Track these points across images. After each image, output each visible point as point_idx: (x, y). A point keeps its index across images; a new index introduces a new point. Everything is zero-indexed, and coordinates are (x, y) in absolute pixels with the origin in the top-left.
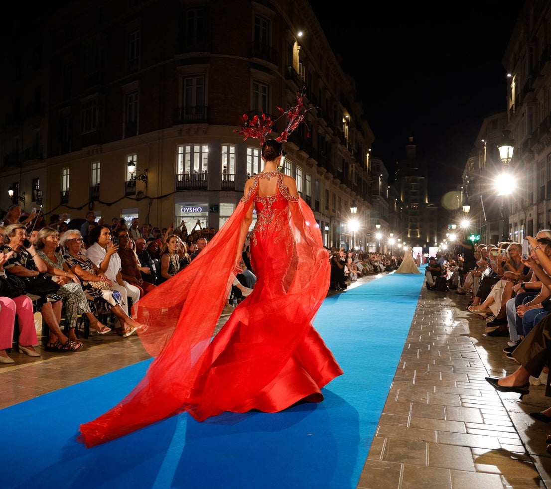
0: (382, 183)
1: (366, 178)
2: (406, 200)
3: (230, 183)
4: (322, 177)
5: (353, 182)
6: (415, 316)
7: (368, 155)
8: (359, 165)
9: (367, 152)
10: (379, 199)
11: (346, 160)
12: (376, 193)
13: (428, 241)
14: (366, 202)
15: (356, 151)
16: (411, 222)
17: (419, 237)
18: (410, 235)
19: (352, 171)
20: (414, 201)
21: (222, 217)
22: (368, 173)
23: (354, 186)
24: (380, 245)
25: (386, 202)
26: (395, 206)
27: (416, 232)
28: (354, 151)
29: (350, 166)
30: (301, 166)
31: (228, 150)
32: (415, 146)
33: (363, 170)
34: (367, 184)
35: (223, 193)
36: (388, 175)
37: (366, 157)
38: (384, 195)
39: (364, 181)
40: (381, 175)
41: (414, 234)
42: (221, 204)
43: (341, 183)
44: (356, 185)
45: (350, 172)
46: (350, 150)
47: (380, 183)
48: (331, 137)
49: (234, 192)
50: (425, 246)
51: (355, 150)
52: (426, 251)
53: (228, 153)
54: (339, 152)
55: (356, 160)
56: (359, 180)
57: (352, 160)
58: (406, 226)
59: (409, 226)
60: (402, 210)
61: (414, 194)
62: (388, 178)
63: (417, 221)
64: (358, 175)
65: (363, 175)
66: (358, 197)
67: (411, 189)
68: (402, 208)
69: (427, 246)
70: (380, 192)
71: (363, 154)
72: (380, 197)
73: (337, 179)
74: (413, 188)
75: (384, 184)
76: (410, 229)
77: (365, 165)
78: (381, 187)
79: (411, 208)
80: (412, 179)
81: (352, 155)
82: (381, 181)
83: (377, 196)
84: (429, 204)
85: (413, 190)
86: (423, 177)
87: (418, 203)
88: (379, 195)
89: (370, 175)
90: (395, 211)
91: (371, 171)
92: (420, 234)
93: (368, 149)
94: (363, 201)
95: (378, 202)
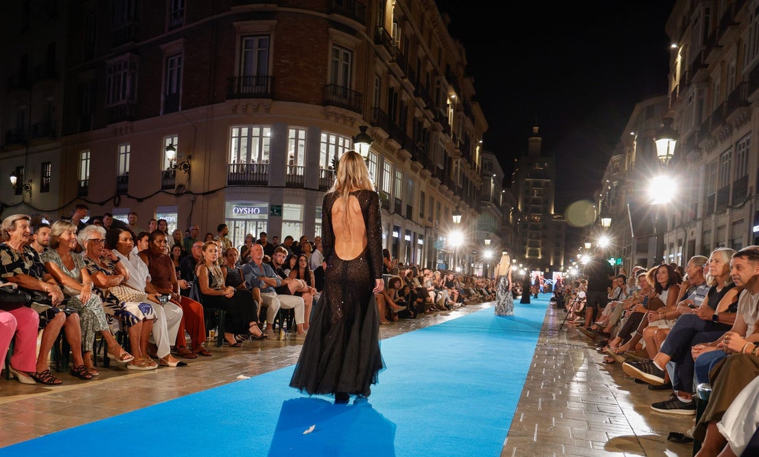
0: (495, 186)
1: (474, 178)
2: (525, 209)
3: (297, 178)
4: (418, 175)
5: (457, 184)
6: (534, 357)
7: (478, 148)
8: (466, 161)
9: (476, 143)
10: (490, 206)
11: (449, 154)
12: (487, 198)
13: (552, 264)
14: (473, 210)
15: (463, 143)
16: (531, 238)
17: (540, 258)
18: (529, 255)
19: (457, 168)
20: (536, 211)
21: (286, 221)
22: (478, 173)
23: (458, 188)
24: (488, 266)
25: (499, 211)
26: (511, 217)
27: (537, 251)
28: (460, 142)
29: (454, 162)
30: (390, 159)
31: (297, 135)
32: (539, 138)
33: (471, 168)
34: (475, 187)
35: (287, 191)
36: (503, 176)
37: (476, 151)
38: (496, 201)
39: (471, 183)
40: (495, 175)
41: (533, 254)
42: (285, 205)
43: (441, 184)
44: (461, 187)
45: (454, 170)
46: (455, 140)
47: (492, 185)
48: (430, 122)
49: (302, 190)
50: (547, 270)
52: (548, 276)
53: (297, 139)
54: (440, 143)
55: (462, 154)
56: (465, 179)
57: (457, 154)
58: (525, 244)
59: (528, 243)
60: (519, 222)
61: (536, 202)
62: (503, 179)
63: (538, 238)
64: (464, 174)
65: (471, 174)
66: (463, 202)
67: (533, 195)
68: (519, 220)
69: (550, 270)
70: (491, 198)
71: (472, 147)
72: (491, 204)
73: (436, 178)
74: (536, 194)
75: (498, 188)
76: (529, 248)
77: (473, 162)
78: (493, 192)
79: (532, 221)
80: (534, 183)
81: (457, 147)
82: (493, 183)
83: (488, 203)
84: (555, 215)
85: (535, 196)
86: (550, 180)
87: (541, 214)
88: (490, 202)
89: (479, 175)
90: (510, 223)
91: (481, 169)
92: (541, 254)
93: (478, 141)
94: (469, 209)
95: (489, 211)
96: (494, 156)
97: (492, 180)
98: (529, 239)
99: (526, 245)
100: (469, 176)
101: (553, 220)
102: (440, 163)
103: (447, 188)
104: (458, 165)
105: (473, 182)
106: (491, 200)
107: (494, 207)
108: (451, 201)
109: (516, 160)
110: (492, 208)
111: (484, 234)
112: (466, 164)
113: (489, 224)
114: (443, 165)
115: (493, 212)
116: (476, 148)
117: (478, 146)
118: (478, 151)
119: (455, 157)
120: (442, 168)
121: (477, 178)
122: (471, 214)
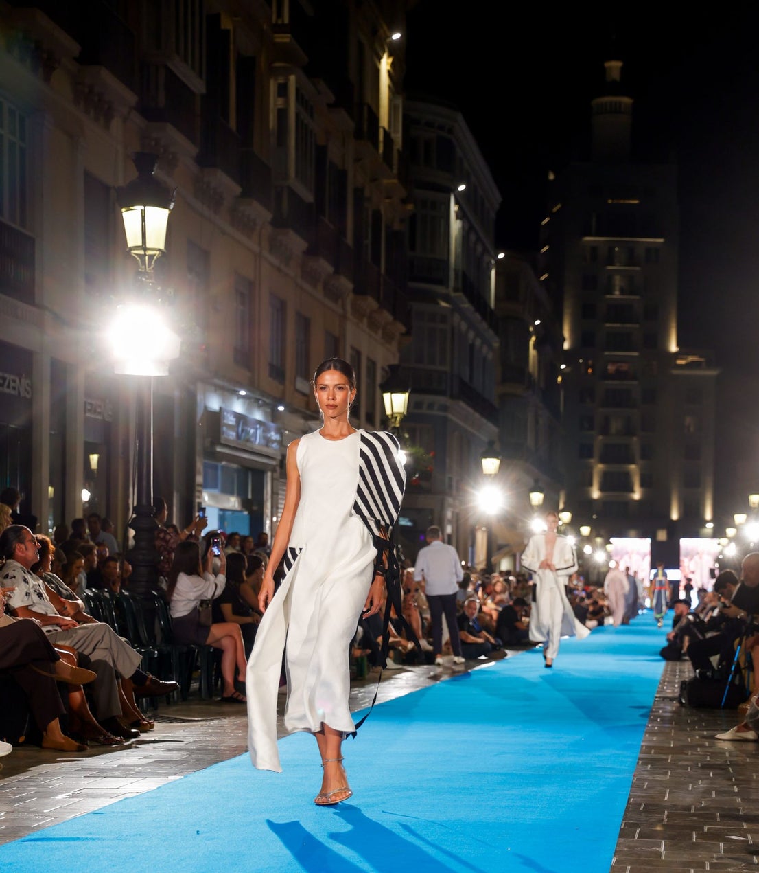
0: (465, 231)
1: (374, 180)
2: (584, 339)
5: (285, 176)
7: (385, 64)
8: (331, 98)
9: (378, 45)
12: (435, 270)
13: (675, 516)
14: (371, 303)
15: (310, 12)
16: (605, 431)
17: (637, 496)
18: (602, 489)
19: (282, 114)
20: (621, 341)
23: (292, 193)
25: (484, 325)
26: (532, 352)
27: (627, 476)
29: (273, 87)
33: (358, 135)
34: (377, 216)
36: (495, 198)
37: (376, 69)
38: (473, 288)
39: (358, 192)
40: (462, 188)
41: (616, 483)
47: (455, 226)
50: (662, 535)
52: (665, 556)
55: (306, 61)
58: (586, 452)
59: (597, 450)
60: (561, 372)
61: (620, 312)
63: (629, 431)
64: (321, 152)
65: (357, 160)
66: (325, 266)
67: (610, 292)
68: (563, 367)
69: (670, 535)
70: (452, 274)
71: (361, 46)
72: (453, 294)
73: (169, 127)
74: (617, 288)
75: (478, 239)
76: (600, 466)
77: (366, 108)
78: (460, 250)
79: (606, 376)
80: (611, 249)
81: (280, 22)
82: (457, 218)
83: (440, 289)
84: (680, 356)
85: (617, 294)
86: (661, 240)
87: (636, 354)
88: (447, 287)
89: (395, 171)
90: (530, 375)
91: (401, 149)
92: (642, 485)
93: (385, 28)
94: (351, 296)
95: (444, 319)
96: (460, 117)
97: (454, 208)
98: (600, 437)
99: (591, 456)
100: (350, 167)
101: (675, 372)
102: (186, 60)
103: (238, 190)
104: (287, 102)
105: (367, 193)
106: (452, 283)
107: (462, 306)
108: (265, 253)
109: (551, 177)
110: (456, 308)
111: (431, 406)
112: (329, 106)
113: (447, 368)
114: (201, 76)
115: (464, 326)
116: (380, 58)
117: (386, 49)
118: (389, 71)
119: (277, 64)
120: (198, 85)
121: (385, 181)
122: (365, 320)
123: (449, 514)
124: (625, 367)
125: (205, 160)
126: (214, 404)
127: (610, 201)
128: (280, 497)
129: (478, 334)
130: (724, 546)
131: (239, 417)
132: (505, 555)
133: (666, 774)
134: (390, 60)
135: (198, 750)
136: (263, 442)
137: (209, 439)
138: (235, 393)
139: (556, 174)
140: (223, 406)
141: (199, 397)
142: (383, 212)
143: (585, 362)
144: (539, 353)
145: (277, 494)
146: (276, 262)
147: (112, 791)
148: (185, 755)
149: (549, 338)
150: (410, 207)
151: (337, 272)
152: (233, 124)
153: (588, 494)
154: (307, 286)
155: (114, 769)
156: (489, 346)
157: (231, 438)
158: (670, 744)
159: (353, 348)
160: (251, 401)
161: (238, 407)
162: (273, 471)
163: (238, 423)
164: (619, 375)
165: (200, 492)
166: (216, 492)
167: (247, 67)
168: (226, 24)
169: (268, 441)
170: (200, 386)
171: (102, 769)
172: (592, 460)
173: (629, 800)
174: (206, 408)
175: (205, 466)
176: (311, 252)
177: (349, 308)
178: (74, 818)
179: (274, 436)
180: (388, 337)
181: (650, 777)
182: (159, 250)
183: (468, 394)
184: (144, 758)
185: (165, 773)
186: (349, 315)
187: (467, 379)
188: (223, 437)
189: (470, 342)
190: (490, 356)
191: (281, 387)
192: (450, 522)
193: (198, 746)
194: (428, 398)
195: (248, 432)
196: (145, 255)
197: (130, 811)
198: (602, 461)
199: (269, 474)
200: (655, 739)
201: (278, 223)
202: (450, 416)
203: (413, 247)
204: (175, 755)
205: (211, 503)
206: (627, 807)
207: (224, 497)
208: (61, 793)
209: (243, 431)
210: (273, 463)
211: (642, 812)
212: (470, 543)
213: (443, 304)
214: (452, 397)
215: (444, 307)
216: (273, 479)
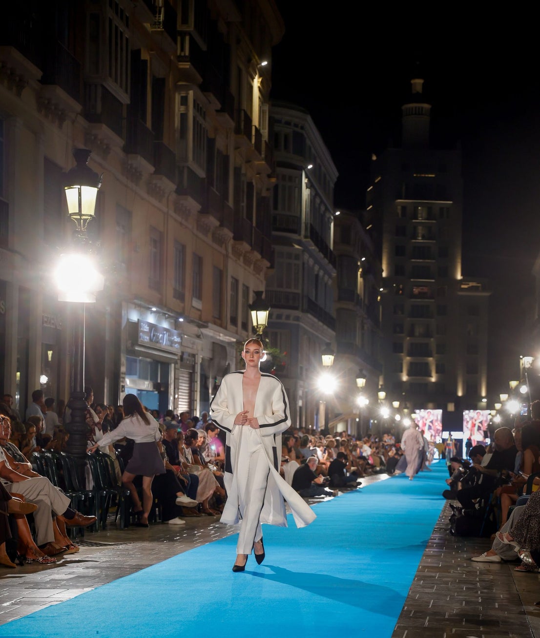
0: (313, 196)
1: (248, 161)
2: (397, 270)
5: (186, 159)
7: (257, 82)
8: (219, 106)
9: (250, 68)
10: (302, 246)
12: (291, 224)
13: (460, 393)
14: (246, 246)
15: (204, 48)
16: (411, 334)
17: (433, 379)
18: (409, 375)
19: (184, 117)
20: (422, 273)
22: (258, 148)
23: (191, 171)
25: (326, 261)
26: (360, 280)
27: (427, 365)
28: (192, 42)
29: (178, 98)
33: (238, 131)
34: (250, 185)
36: (334, 173)
37: (251, 88)
38: (318, 236)
39: (237, 170)
40: (310, 167)
41: (419, 371)
45: (178, 121)
47: (306, 193)
50: (451, 407)
51: (198, 39)
52: (452, 422)
55: (200, 80)
57: (184, 75)
58: (398, 348)
59: (406, 347)
60: (381, 294)
61: (421, 252)
62: (336, 184)
63: (428, 334)
64: (211, 142)
65: (237, 148)
66: (213, 221)
67: (415, 237)
68: (381, 289)
69: (456, 407)
70: (303, 226)
71: (240, 71)
72: (304, 240)
73: (104, 126)
74: (420, 235)
75: (322, 202)
76: (408, 358)
77: (243, 114)
78: (308, 210)
79: (413, 296)
80: (416, 208)
81: (183, 54)
82: (307, 187)
83: (295, 236)
84: (464, 283)
85: (420, 240)
86: (451, 202)
87: (433, 281)
88: (300, 235)
89: (263, 156)
90: (358, 296)
91: (267, 141)
92: (437, 372)
93: (256, 57)
94: (232, 241)
95: (297, 257)
96: (309, 118)
97: (305, 181)
98: (408, 338)
99: (402, 352)
100: (231, 153)
101: (460, 293)
102: (116, 81)
103: (152, 169)
104: (187, 109)
105: (243, 171)
106: (303, 232)
107: (310, 248)
108: (172, 213)
109: (374, 158)
110: (306, 250)
111: (288, 317)
112: (217, 111)
113: (299, 291)
114: (126, 91)
115: (311, 262)
116: (253, 79)
117: (257, 73)
118: (259, 87)
119: (180, 83)
120: (125, 98)
121: (257, 163)
122: (242, 258)
123: (300, 393)
124: (425, 289)
125: (130, 149)
126: (134, 317)
127: (415, 175)
128: (180, 381)
129: (322, 267)
130: (493, 416)
131: (152, 326)
132: (341, 420)
133: (433, 587)
134: (260, 80)
135: (108, 568)
136: (168, 343)
137: (130, 342)
138: (149, 309)
139: (377, 157)
140: (140, 319)
141: (123, 312)
142: (254, 184)
143: (398, 286)
144: (364, 280)
145: (179, 379)
146: (179, 219)
147: (43, 600)
148: (98, 571)
149: (372, 270)
150: (274, 180)
151: (222, 225)
152: (149, 124)
153: (399, 378)
154: (200, 235)
155: (47, 582)
156: (329, 275)
157: (145, 340)
158: (440, 564)
159: (232, 277)
160: (160, 315)
161: (151, 319)
162: (176, 363)
163: (150, 330)
164: (421, 295)
165: (124, 378)
166: (135, 377)
167: (159, 84)
168: (145, 56)
169: (172, 343)
170: (124, 304)
171: (39, 583)
172: (402, 354)
173: (404, 608)
174: (128, 319)
175: (127, 359)
176: (204, 211)
177: (230, 250)
178: (12, 621)
179: (176, 339)
180: (258, 270)
181: (421, 590)
182: (91, 216)
183: (314, 308)
184: (69, 574)
185: (82, 586)
186: (230, 255)
187: (313, 299)
188: (140, 340)
189: (316, 273)
190: (330, 282)
191: (182, 305)
192: (301, 398)
193: (108, 564)
194: (286, 312)
195: (158, 337)
196: (81, 219)
197: (53, 615)
198: (409, 355)
199: (173, 365)
200: (429, 560)
201: (180, 191)
202: (301, 324)
203: (276, 208)
204: (91, 572)
205: (132, 385)
206: (401, 614)
207: (141, 381)
208: (7, 602)
209: (154, 335)
210: (176, 358)
211: (411, 617)
212: (315, 413)
213: (297, 247)
214: (303, 311)
215: (297, 249)
216: (175, 368)
